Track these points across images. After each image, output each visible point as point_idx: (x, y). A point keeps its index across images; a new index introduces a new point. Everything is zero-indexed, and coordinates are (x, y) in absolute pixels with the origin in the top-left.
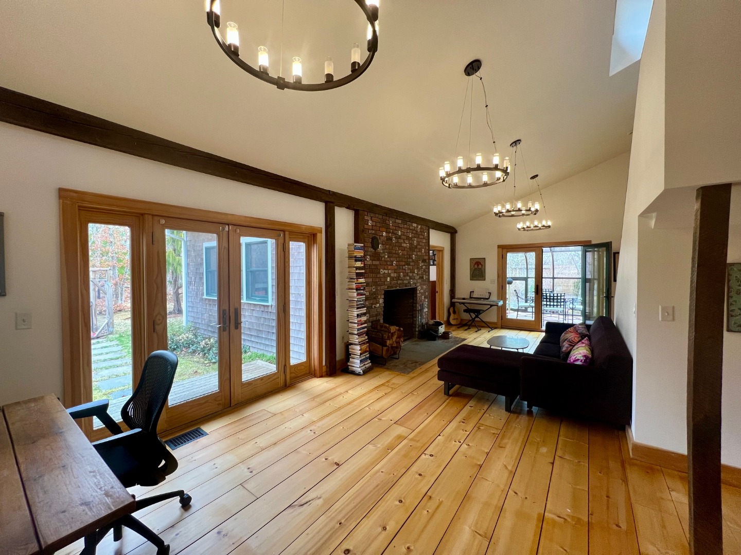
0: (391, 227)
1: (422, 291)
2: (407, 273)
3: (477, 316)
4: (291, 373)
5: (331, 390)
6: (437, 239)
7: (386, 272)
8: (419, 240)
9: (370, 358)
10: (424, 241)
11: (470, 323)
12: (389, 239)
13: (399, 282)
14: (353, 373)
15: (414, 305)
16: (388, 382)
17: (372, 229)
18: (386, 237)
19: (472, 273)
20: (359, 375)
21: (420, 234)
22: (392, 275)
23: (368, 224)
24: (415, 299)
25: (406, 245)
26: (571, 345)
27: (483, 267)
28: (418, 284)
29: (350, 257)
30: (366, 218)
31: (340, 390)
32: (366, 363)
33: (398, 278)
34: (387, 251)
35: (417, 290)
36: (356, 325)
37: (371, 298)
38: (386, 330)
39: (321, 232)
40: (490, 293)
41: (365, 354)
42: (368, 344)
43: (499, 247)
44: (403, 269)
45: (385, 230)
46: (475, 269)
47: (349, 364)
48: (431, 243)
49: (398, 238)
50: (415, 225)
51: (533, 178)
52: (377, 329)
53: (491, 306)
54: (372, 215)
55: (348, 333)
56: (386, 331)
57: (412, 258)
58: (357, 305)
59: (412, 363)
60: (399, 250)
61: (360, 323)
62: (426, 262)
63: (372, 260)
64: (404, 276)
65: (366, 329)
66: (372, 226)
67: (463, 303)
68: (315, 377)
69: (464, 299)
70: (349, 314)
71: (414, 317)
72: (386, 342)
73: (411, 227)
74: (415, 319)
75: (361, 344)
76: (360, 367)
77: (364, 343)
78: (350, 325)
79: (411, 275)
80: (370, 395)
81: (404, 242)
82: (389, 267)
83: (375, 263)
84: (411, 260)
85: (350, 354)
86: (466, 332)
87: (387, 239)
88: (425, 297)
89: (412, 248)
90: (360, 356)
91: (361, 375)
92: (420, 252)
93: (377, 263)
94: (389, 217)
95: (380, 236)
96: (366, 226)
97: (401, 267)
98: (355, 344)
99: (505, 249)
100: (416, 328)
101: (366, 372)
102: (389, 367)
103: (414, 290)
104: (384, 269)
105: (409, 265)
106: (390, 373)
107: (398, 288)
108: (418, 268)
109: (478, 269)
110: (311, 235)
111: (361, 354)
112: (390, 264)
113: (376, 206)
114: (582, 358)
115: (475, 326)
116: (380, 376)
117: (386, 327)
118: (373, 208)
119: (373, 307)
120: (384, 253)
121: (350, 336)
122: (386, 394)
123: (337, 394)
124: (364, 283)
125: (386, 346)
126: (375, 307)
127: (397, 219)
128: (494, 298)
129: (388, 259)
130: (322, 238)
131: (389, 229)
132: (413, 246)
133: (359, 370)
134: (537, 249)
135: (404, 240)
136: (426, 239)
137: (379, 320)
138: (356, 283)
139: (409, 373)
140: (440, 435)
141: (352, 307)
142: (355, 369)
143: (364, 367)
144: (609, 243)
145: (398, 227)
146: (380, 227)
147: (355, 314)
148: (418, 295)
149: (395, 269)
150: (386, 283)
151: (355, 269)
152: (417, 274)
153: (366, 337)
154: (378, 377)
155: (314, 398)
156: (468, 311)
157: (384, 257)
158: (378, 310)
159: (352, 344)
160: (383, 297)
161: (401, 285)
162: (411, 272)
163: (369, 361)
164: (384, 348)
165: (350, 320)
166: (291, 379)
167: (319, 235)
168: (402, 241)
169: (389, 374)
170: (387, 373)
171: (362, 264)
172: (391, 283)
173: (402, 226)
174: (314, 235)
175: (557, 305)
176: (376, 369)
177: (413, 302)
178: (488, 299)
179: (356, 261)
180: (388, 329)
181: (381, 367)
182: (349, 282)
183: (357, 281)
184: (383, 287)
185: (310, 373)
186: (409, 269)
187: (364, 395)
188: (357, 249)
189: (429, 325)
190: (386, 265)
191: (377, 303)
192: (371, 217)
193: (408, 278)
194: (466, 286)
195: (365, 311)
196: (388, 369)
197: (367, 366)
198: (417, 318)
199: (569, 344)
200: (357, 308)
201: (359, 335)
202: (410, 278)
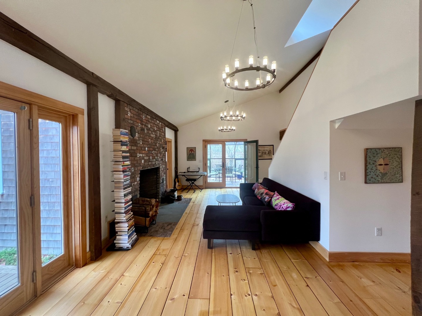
0: (144, 120)
1: (162, 169)
2: (154, 156)
3: (193, 183)
4: (43, 276)
5: (102, 279)
6: (169, 134)
7: (141, 155)
8: (161, 133)
9: (135, 231)
10: (163, 134)
11: (190, 187)
12: (142, 130)
13: (150, 163)
14: (121, 249)
15: (158, 180)
16: (158, 249)
17: (131, 120)
18: (141, 127)
19: (188, 156)
20: (127, 250)
21: (161, 128)
22: (145, 158)
23: (127, 115)
24: (158, 175)
25: (153, 136)
26: (270, 197)
27: (195, 153)
28: (160, 165)
29: (115, 142)
30: (126, 109)
31: (114, 276)
32: (132, 237)
33: (149, 160)
34: (141, 139)
35: (159, 168)
36: (123, 205)
37: (133, 177)
38: (148, 203)
39: (83, 114)
40: (199, 168)
41: (131, 229)
42: (134, 219)
43: (204, 141)
44: (152, 153)
45: (139, 121)
46: (190, 154)
47: (115, 242)
48: (166, 136)
49: (148, 130)
50: (158, 122)
51: (226, 102)
52: (139, 204)
53: (201, 176)
54: (130, 108)
55: (114, 212)
56: (148, 205)
57: (157, 146)
58: (124, 185)
59: (168, 226)
60: (149, 139)
61: (126, 203)
62: (164, 149)
63: (131, 146)
64: (153, 159)
65: (131, 206)
66: (131, 117)
67: (184, 175)
68: (77, 267)
69: (184, 173)
70: (115, 195)
71: (157, 188)
72: (149, 213)
73: (156, 123)
74: (158, 190)
75: (128, 221)
76: (128, 242)
77: (130, 219)
78: (116, 205)
79: (156, 158)
80: (149, 270)
81: (152, 134)
82: (143, 152)
83: (133, 148)
84: (156, 147)
85: (117, 232)
86: (188, 193)
87: (141, 130)
88: (164, 174)
89: (157, 138)
90: (128, 232)
91: (130, 249)
92: (161, 141)
93: (135, 148)
94: (143, 112)
95: (137, 126)
96: (126, 116)
97: (151, 152)
98: (122, 222)
99: (206, 142)
100: (159, 196)
101: (133, 245)
102: (152, 234)
103: (158, 169)
104: (140, 153)
105: (155, 150)
106: (156, 239)
107: (149, 168)
108: (160, 153)
109: (191, 154)
110: (70, 115)
111: (128, 230)
112: (144, 149)
113: (134, 101)
114: (291, 206)
115: (193, 189)
116: (149, 244)
117: (147, 201)
118: (131, 102)
119: (132, 185)
120: (139, 140)
121: (117, 215)
122: (163, 264)
123: (112, 282)
124: (129, 165)
125: (149, 217)
126: (134, 185)
127: (148, 115)
128: (201, 171)
129: (142, 146)
130: (84, 120)
131: (143, 121)
132: (157, 137)
133: (128, 245)
134: (223, 142)
135: (152, 131)
136: (164, 133)
137: (137, 195)
138: (122, 166)
139: (170, 235)
140: (231, 295)
141: (119, 188)
142: (121, 245)
143: (132, 241)
144: (257, 140)
145: (148, 121)
146: (136, 119)
147: (122, 194)
148: (161, 172)
149: (147, 154)
150: (141, 165)
151: (121, 152)
152: (160, 157)
153: (132, 213)
154: (146, 247)
155: (83, 301)
156: (188, 180)
157: (140, 143)
158: (136, 187)
159: (119, 223)
160: (139, 176)
161: (151, 166)
162: (156, 156)
163: (135, 234)
164: (147, 218)
165: (116, 201)
166: (44, 282)
167: (80, 116)
168: (150, 132)
169: (155, 241)
170: (152, 240)
171: (127, 148)
172: (144, 164)
173: (150, 121)
174: (73, 115)
175: (230, 173)
176: (142, 239)
177: (157, 177)
178: (198, 172)
179: (122, 145)
180: (150, 203)
181: (144, 236)
182: (114, 164)
183: (123, 163)
184: (139, 168)
185: (69, 265)
186: (155, 153)
187: (142, 274)
188: (123, 135)
189: (168, 192)
190: (141, 150)
191: (135, 181)
192: (130, 109)
193: (155, 160)
194: (184, 164)
195: (130, 190)
196: (152, 236)
197: (133, 239)
198: (160, 189)
199: (269, 197)
200: (124, 189)
201: (126, 213)
202: (156, 160)
